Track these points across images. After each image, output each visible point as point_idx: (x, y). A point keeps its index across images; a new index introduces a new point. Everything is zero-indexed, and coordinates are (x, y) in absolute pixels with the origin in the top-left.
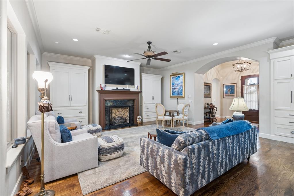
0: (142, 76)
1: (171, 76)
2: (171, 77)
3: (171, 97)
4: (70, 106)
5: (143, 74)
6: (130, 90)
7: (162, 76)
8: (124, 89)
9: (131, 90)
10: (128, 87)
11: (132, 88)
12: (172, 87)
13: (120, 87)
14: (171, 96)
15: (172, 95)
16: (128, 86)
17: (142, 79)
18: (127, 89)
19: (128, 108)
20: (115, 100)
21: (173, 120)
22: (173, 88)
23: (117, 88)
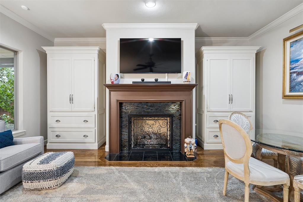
0: (204, 52)
1: (285, 40)
2: (288, 43)
3: (285, 97)
4: (72, 111)
5: (203, 48)
6: (170, 82)
7: (258, 48)
8: (156, 80)
9: (172, 83)
10: (167, 77)
11: (175, 79)
12: (290, 70)
13: (150, 78)
14: (288, 93)
15: (290, 91)
16: (166, 74)
17: (203, 59)
18: (166, 81)
19: (168, 119)
20: (140, 103)
21: (295, 185)
22: (294, 72)
23: (143, 80)
